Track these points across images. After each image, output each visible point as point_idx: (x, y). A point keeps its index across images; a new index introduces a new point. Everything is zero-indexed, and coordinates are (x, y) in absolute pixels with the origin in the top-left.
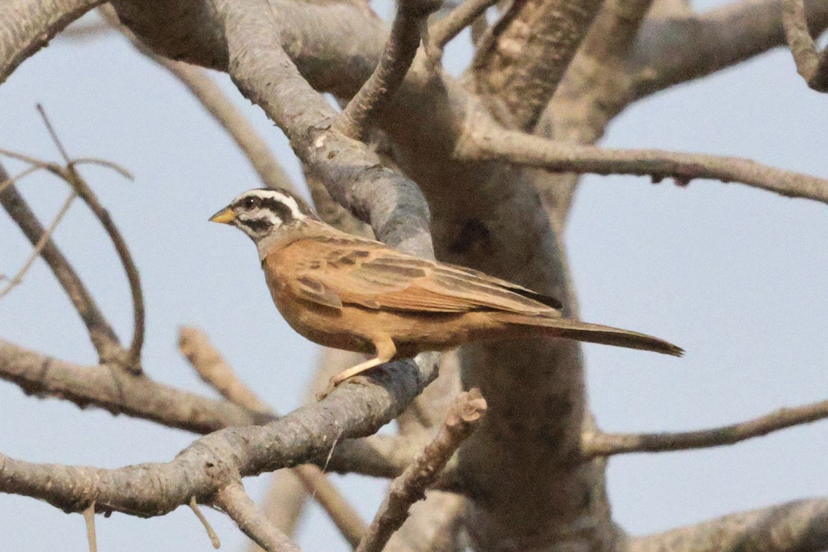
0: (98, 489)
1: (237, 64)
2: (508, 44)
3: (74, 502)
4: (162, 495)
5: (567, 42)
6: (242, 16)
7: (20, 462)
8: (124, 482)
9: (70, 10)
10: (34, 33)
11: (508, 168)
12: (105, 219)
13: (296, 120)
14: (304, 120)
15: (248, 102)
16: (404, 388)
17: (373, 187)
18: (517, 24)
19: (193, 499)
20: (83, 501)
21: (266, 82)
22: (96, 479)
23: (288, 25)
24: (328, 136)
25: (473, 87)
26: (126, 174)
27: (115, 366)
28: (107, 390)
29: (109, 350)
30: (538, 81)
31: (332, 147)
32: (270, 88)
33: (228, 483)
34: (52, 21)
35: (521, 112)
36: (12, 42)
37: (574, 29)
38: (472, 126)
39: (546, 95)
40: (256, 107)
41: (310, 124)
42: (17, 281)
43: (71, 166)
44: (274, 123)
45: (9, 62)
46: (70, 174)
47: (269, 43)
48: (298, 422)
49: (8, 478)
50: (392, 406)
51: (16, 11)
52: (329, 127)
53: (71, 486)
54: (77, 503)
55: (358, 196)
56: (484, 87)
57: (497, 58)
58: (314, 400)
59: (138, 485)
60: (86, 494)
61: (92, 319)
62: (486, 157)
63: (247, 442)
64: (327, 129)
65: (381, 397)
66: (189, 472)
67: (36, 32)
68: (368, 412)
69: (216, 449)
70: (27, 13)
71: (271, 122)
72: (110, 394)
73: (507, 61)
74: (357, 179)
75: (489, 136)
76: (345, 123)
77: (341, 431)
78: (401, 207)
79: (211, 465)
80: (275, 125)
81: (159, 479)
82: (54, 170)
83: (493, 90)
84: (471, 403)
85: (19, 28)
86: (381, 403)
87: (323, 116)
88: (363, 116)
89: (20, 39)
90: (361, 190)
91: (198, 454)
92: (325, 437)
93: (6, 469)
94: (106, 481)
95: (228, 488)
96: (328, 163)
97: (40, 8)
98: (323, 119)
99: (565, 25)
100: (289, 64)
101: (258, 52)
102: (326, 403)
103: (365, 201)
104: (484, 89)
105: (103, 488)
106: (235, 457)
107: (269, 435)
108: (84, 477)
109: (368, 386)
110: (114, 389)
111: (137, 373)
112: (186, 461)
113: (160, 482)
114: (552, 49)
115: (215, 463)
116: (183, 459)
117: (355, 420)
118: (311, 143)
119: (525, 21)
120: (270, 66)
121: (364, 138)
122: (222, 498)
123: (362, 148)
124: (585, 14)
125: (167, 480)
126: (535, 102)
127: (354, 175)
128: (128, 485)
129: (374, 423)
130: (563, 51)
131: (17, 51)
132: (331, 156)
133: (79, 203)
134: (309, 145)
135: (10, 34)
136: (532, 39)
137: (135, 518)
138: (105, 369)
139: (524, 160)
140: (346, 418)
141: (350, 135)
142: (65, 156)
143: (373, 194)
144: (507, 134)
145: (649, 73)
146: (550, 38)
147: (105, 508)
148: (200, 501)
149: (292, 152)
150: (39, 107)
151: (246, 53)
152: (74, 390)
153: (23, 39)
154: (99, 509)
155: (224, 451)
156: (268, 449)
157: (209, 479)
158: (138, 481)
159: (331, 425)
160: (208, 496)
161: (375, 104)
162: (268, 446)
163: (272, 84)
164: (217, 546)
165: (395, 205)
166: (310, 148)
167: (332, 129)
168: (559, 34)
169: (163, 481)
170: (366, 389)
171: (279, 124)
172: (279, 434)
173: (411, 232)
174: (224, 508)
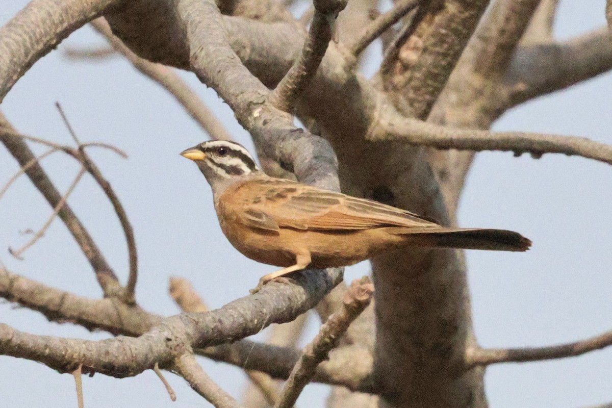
0: (84, 355)
1: (196, 58)
2: (407, 54)
3: (66, 365)
4: (133, 361)
5: (451, 52)
6: (200, 22)
7: (25, 334)
8: (103, 351)
9: (72, 22)
10: (45, 40)
11: (407, 147)
12: (107, 189)
13: (239, 98)
14: (246, 97)
15: (205, 86)
16: (317, 288)
17: (295, 144)
18: (414, 39)
19: (157, 365)
20: (72, 364)
21: (218, 69)
22: (82, 348)
23: (240, 36)
24: (262, 108)
25: (381, 87)
26: (123, 155)
27: (115, 299)
28: (109, 316)
29: (111, 287)
30: (430, 82)
31: (267, 116)
32: (220, 74)
33: (181, 353)
34: (59, 30)
35: (417, 105)
36: (29, 45)
37: (456, 42)
38: (380, 115)
39: (436, 92)
40: (211, 89)
41: (250, 100)
42: (41, 235)
43: (81, 149)
44: (223, 101)
45: (27, 61)
46: (80, 155)
47: (220, 41)
48: (235, 309)
49: (16, 345)
50: (307, 300)
51: (32, 22)
52: (264, 102)
53: (63, 353)
54: (68, 366)
55: (284, 151)
56: (390, 87)
57: (399, 65)
58: (249, 294)
59: (114, 353)
60: (74, 359)
61: (98, 265)
62: (390, 138)
63: (197, 323)
64: (262, 103)
65: (299, 293)
66: (153, 345)
67: (48, 38)
68: (289, 303)
69: (174, 327)
70: (40, 24)
71: (221, 100)
72: (111, 320)
73: (406, 67)
74: (283, 139)
75: (393, 122)
76: (276, 98)
77: (268, 317)
78: (316, 157)
79: (169, 340)
80: (223, 102)
81: (130, 349)
82: (68, 151)
83: (395, 89)
84: (363, 287)
85: (35, 34)
86: (298, 297)
87: (259, 94)
88: (289, 93)
89: (35, 44)
90: (287, 146)
91: (160, 332)
92: (256, 321)
93: (14, 339)
94: (90, 349)
95: (182, 357)
96: (263, 128)
97: (50, 20)
98: (260, 96)
99: (449, 40)
100: (234, 57)
101: (211, 48)
102: (257, 296)
103: (290, 155)
104: (388, 87)
105: (88, 354)
106: (188, 334)
107: (213, 318)
108: (74, 346)
109: (289, 284)
110: (115, 317)
111: (132, 304)
112: (151, 336)
113: (131, 351)
114: (441, 58)
115: (173, 338)
116: (149, 335)
117: (278, 309)
118: (251, 114)
119: (420, 36)
120: (220, 58)
121: (290, 110)
122: (178, 365)
123: (288, 117)
124: (464, 31)
125: (136, 349)
126: (428, 97)
127: (282, 136)
128: (107, 353)
129: (293, 312)
130: (449, 59)
131: (33, 52)
132: (265, 123)
133: (87, 176)
134: (249, 115)
135: (27, 38)
136: (425, 50)
137: (112, 378)
138: (108, 301)
139: (419, 141)
140: (273, 306)
141: (280, 108)
142: (76, 140)
143: (295, 149)
144: (407, 120)
145: (521, 87)
146: (437, 49)
147: (89, 369)
148: (161, 367)
149: (237, 121)
150: (58, 105)
151: (202, 49)
152: (85, 317)
153: (38, 42)
154: (85, 370)
155: (180, 330)
156: (212, 329)
157: (168, 349)
158: (115, 350)
159: (261, 312)
160: (168, 363)
161: (298, 84)
162: (212, 327)
163: (221, 72)
164: (174, 399)
165: (311, 156)
166: (249, 118)
167: (266, 103)
168: (445, 46)
169: (134, 351)
170: (287, 287)
171: (227, 101)
172: (222, 319)
173: (322, 176)
174: (180, 373)
